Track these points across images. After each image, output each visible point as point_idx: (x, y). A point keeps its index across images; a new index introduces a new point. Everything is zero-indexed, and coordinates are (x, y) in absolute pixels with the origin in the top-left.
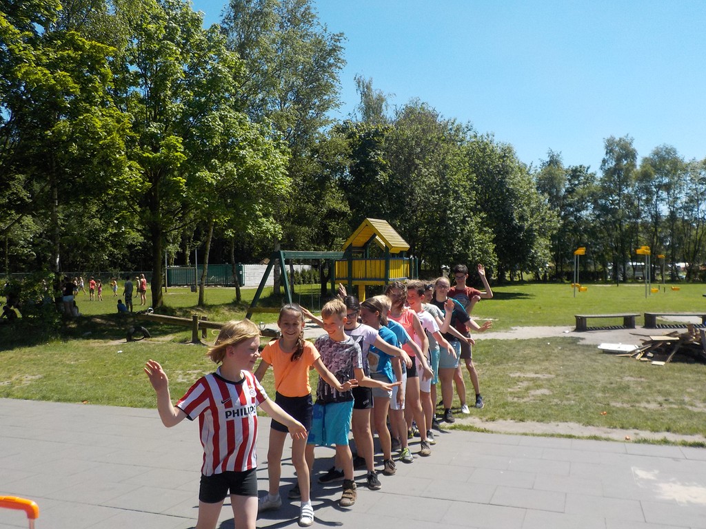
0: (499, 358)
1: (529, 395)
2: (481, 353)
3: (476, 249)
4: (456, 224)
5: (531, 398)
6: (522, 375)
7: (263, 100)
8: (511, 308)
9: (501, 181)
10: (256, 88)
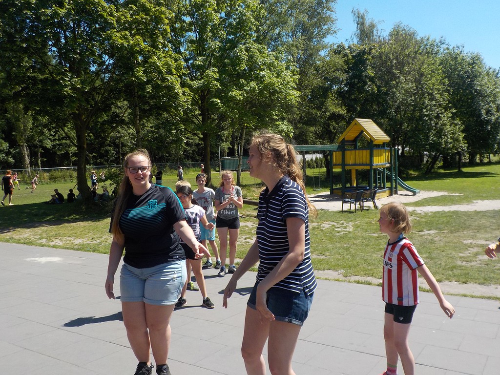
0: (457, 227)
1: (477, 259)
2: (443, 223)
3: (448, 138)
4: (431, 119)
5: (479, 262)
6: (474, 242)
7: (279, 34)
8: (476, 185)
9: (471, 84)
10: (274, 25)
